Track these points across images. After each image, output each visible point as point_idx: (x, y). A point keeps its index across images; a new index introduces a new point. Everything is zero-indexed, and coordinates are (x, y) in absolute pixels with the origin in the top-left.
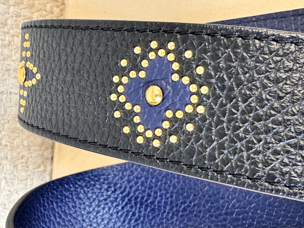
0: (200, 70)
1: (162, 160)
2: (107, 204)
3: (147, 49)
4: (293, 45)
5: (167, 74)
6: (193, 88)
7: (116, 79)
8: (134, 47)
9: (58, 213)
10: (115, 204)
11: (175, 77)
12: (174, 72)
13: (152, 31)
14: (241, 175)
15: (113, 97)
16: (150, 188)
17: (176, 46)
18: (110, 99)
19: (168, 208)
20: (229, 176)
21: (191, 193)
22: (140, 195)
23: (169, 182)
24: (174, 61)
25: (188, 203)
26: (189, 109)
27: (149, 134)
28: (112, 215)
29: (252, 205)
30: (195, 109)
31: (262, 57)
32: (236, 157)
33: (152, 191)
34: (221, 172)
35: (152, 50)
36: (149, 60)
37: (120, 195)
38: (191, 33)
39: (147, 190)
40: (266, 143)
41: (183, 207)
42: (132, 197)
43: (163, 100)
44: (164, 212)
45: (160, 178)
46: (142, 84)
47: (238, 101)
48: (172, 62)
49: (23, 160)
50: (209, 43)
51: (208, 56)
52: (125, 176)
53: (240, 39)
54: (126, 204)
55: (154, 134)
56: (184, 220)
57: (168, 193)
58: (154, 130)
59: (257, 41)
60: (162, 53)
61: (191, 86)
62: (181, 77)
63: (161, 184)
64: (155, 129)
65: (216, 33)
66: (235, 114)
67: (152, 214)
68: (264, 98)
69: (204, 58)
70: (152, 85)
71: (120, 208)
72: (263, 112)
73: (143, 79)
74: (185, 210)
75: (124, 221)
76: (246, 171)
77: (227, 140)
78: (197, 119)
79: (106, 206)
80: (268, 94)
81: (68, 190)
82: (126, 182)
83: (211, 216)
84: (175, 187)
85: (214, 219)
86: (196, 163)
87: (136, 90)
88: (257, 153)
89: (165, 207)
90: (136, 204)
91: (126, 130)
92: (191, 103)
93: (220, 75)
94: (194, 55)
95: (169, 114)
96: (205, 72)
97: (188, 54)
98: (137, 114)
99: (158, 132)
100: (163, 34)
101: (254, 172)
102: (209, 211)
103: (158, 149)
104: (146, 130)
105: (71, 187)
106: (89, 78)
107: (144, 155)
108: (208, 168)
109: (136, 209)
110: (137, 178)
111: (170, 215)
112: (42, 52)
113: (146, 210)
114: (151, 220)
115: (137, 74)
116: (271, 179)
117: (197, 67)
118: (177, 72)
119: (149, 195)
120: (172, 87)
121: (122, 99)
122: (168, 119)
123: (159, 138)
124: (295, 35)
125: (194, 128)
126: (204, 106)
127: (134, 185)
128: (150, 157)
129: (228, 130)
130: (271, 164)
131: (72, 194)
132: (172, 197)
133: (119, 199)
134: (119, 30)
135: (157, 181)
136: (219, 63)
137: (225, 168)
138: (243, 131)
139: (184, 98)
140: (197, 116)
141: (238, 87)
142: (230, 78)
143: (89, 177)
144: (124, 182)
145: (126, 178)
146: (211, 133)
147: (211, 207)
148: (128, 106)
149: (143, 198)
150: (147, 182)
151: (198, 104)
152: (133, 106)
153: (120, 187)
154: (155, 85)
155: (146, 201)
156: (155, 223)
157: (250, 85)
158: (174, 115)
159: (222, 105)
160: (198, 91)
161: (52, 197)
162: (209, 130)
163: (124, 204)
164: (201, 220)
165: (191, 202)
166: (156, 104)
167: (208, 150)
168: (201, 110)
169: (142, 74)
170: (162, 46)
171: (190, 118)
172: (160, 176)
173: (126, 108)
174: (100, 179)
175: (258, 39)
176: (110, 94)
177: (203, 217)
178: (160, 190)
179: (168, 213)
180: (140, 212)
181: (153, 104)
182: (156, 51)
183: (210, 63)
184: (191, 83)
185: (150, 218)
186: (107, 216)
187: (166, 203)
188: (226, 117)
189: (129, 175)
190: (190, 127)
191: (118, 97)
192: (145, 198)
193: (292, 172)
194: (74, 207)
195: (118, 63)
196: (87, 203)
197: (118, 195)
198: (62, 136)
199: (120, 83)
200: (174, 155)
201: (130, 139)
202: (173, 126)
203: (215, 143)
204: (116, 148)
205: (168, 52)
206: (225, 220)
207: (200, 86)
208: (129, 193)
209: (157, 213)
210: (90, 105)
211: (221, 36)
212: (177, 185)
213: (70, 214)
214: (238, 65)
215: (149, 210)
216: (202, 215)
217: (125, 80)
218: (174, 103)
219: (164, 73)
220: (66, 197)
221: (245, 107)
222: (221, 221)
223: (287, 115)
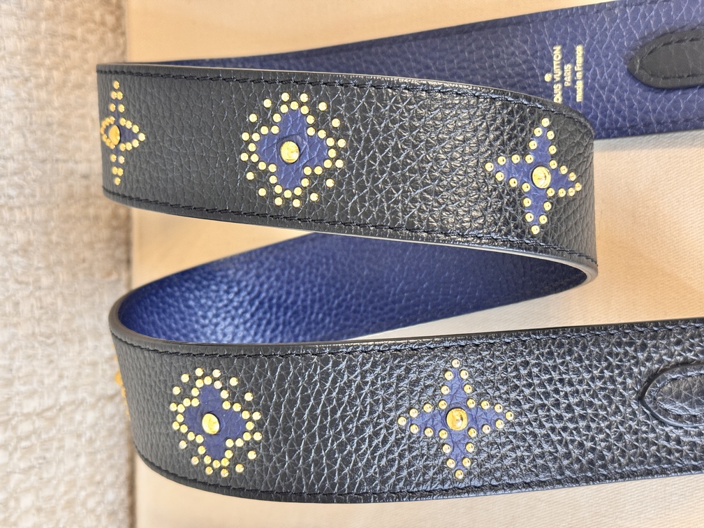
0: (336, 123)
1: (304, 220)
2: (229, 312)
3: (277, 102)
4: (424, 92)
5: (302, 128)
6: (330, 142)
7: (245, 136)
8: (264, 100)
9: (162, 328)
10: (240, 311)
11: (311, 131)
12: (309, 126)
13: (282, 82)
14: (383, 225)
15: (244, 157)
16: (289, 282)
17: (309, 97)
18: (240, 159)
19: (317, 306)
20: (372, 228)
21: (347, 281)
22: (276, 295)
23: (314, 271)
24: (308, 114)
25: (343, 295)
26: (328, 164)
27: (288, 194)
28: (237, 327)
29: (425, 286)
30: (333, 164)
31: (395, 106)
32: (377, 208)
33: (292, 287)
34: (364, 225)
35: (283, 103)
36: (281, 113)
37: (248, 298)
38: (324, 84)
39: (285, 285)
40: (404, 192)
41: (336, 302)
42: (264, 298)
43: (299, 157)
44: (312, 313)
45: (302, 266)
46: (276, 141)
47: (375, 152)
48: (306, 116)
49: (86, 265)
50: (343, 94)
51: (342, 108)
52: (251, 270)
53: (373, 88)
54: (257, 309)
55: (293, 194)
56: (339, 319)
57: (314, 286)
58: (292, 189)
59: (390, 90)
60: (294, 105)
61: (328, 139)
62: (317, 131)
63: (305, 275)
64: (294, 188)
65: (349, 83)
66: (374, 165)
67: (295, 318)
68: (400, 147)
69: (339, 110)
70: (287, 141)
71: (248, 316)
72: (400, 161)
73: (276, 135)
74: (339, 306)
75: (256, 334)
76: (387, 221)
77: (367, 192)
78: (336, 174)
79: (228, 315)
80: (404, 143)
81: (172, 296)
82: (254, 278)
83: (375, 308)
84: (323, 277)
85: (378, 311)
86: (339, 218)
87: (269, 149)
88: (396, 202)
89: (312, 307)
90: (270, 308)
91: (262, 192)
92: (330, 158)
93: (356, 127)
94: (328, 106)
95: (308, 171)
96: (341, 125)
97: (322, 106)
98: (272, 174)
99: (298, 191)
100: (294, 85)
101: (395, 221)
102: (371, 302)
103: (298, 209)
104: (284, 190)
105: (175, 291)
106: (212, 136)
107: (285, 218)
108: (351, 223)
109: (271, 315)
110: (270, 270)
111: (320, 316)
112: (144, 106)
113: (285, 314)
114: (294, 327)
115: (270, 130)
116: (411, 228)
117: (332, 119)
118: (313, 126)
119: (288, 293)
120: (309, 142)
121: (255, 158)
122: (307, 177)
123: (298, 197)
124: (425, 82)
125: (335, 184)
126: (343, 159)
127: (265, 281)
128: (291, 219)
129: (368, 182)
130: (410, 212)
131: (177, 301)
132: (320, 290)
133: (245, 304)
134: (244, 81)
135: (298, 271)
136: (354, 114)
137: (368, 221)
138: (382, 182)
139: (322, 153)
140: (337, 171)
141: (374, 138)
142: (365, 129)
143: (200, 275)
144: (251, 278)
145: (254, 272)
146: (351, 187)
147: (373, 296)
148: (262, 166)
149: (279, 298)
150: (283, 274)
151: (337, 158)
152: (268, 166)
153: (246, 286)
154: (290, 141)
155: (286, 301)
156: (300, 331)
157: (385, 135)
158: (313, 171)
159: (360, 157)
160: (335, 144)
161: (151, 306)
162: (349, 184)
163: (254, 308)
164: (362, 315)
165: (346, 294)
166: (292, 162)
167: (350, 204)
168: (339, 164)
169: (275, 130)
170: (294, 97)
171: (329, 173)
172: (302, 263)
173: (260, 168)
174: (215, 277)
175: (391, 88)
176: (240, 154)
177: (365, 311)
178: (304, 284)
179: (318, 314)
180: (277, 318)
181: (290, 162)
182: (288, 103)
183: (346, 115)
184: (328, 136)
185: (293, 324)
186: (231, 329)
187: (313, 301)
188: (365, 169)
189: (258, 268)
190: (330, 183)
191: (249, 157)
192: (284, 297)
193: (430, 218)
194: (183, 319)
195: (246, 118)
196: (200, 313)
197: (244, 297)
198: (183, 207)
199: (251, 141)
200: (316, 214)
201: (268, 202)
202: (313, 183)
203: (356, 197)
204: (252, 214)
205: (301, 104)
206: (392, 310)
207: (337, 140)
208: (260, 293)
209: (302, 316)
210: (216, 168)
211: (355, 86)
212: (326, 273)
213: (178, 330)
214: (373, 115)
215: (289, 314)
216: (362, 308)
217: (256, 137)
218: (311, 160)
219: (299, 128)
220: (170, 305)
221: (382, 157)
222: (386, 313)
223: (423, 163)
